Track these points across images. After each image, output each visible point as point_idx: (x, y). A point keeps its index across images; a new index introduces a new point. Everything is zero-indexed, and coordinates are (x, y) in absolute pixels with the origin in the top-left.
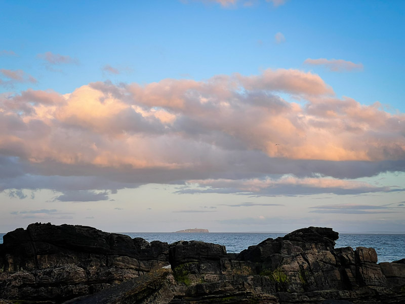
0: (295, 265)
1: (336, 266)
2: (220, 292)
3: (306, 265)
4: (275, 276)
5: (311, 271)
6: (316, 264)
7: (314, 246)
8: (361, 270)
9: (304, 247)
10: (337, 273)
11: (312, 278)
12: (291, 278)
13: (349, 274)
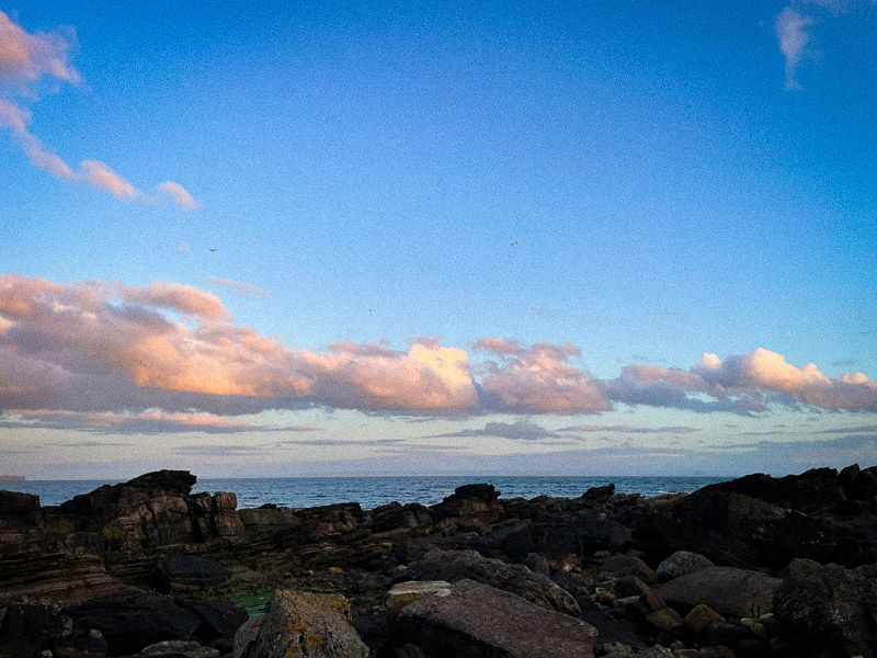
0: (136, 517)
1: (188, 515)
2: (20, 556)
3: (149, 517)
4: (107, 531)
5: (155, 523)
6: (163, 514)
7: (163, 493)
8: (216, 519)
9: (151, 495)
10: (187, 525)
11: (156, 531)
12: (126, 534)
13: (202, 524)
